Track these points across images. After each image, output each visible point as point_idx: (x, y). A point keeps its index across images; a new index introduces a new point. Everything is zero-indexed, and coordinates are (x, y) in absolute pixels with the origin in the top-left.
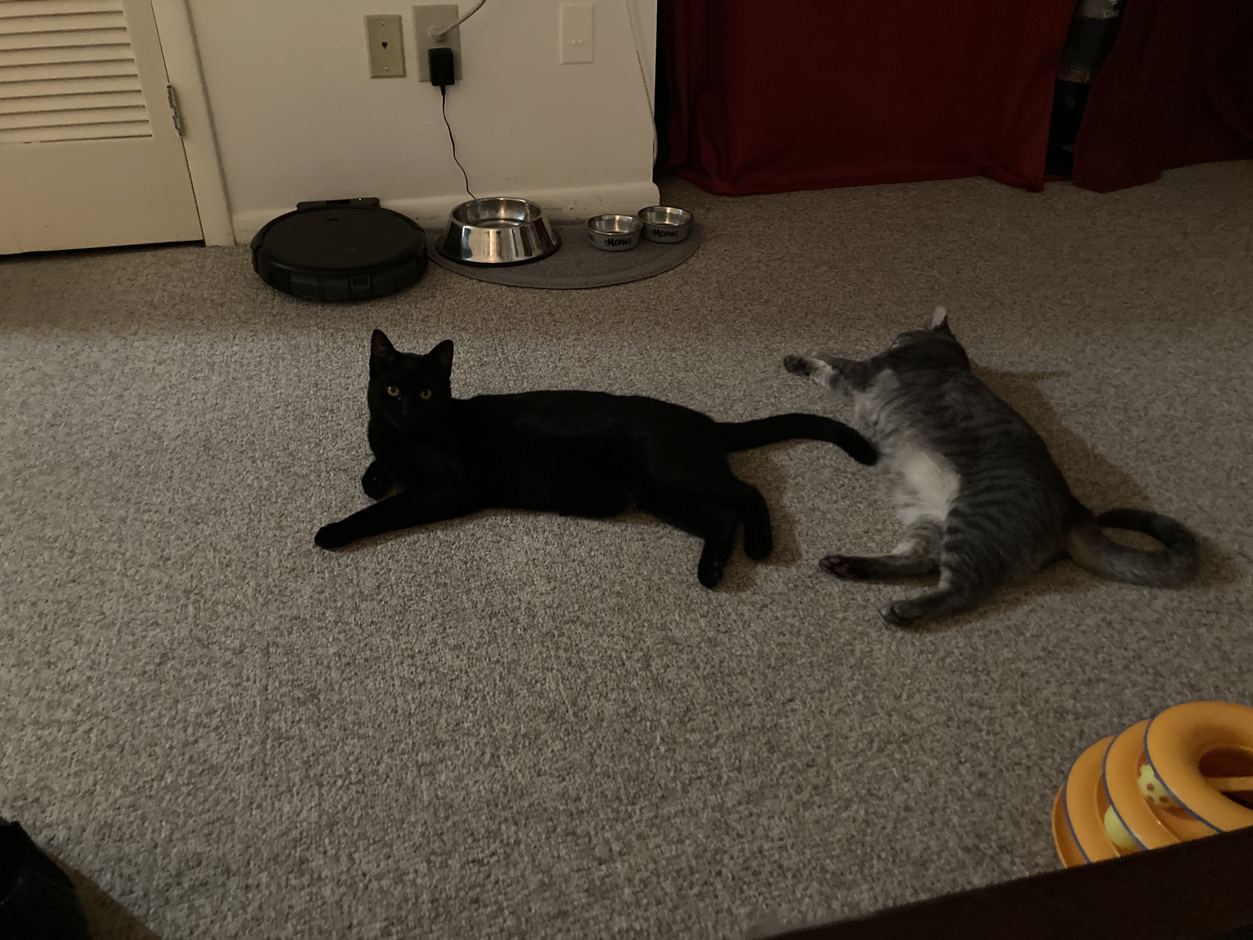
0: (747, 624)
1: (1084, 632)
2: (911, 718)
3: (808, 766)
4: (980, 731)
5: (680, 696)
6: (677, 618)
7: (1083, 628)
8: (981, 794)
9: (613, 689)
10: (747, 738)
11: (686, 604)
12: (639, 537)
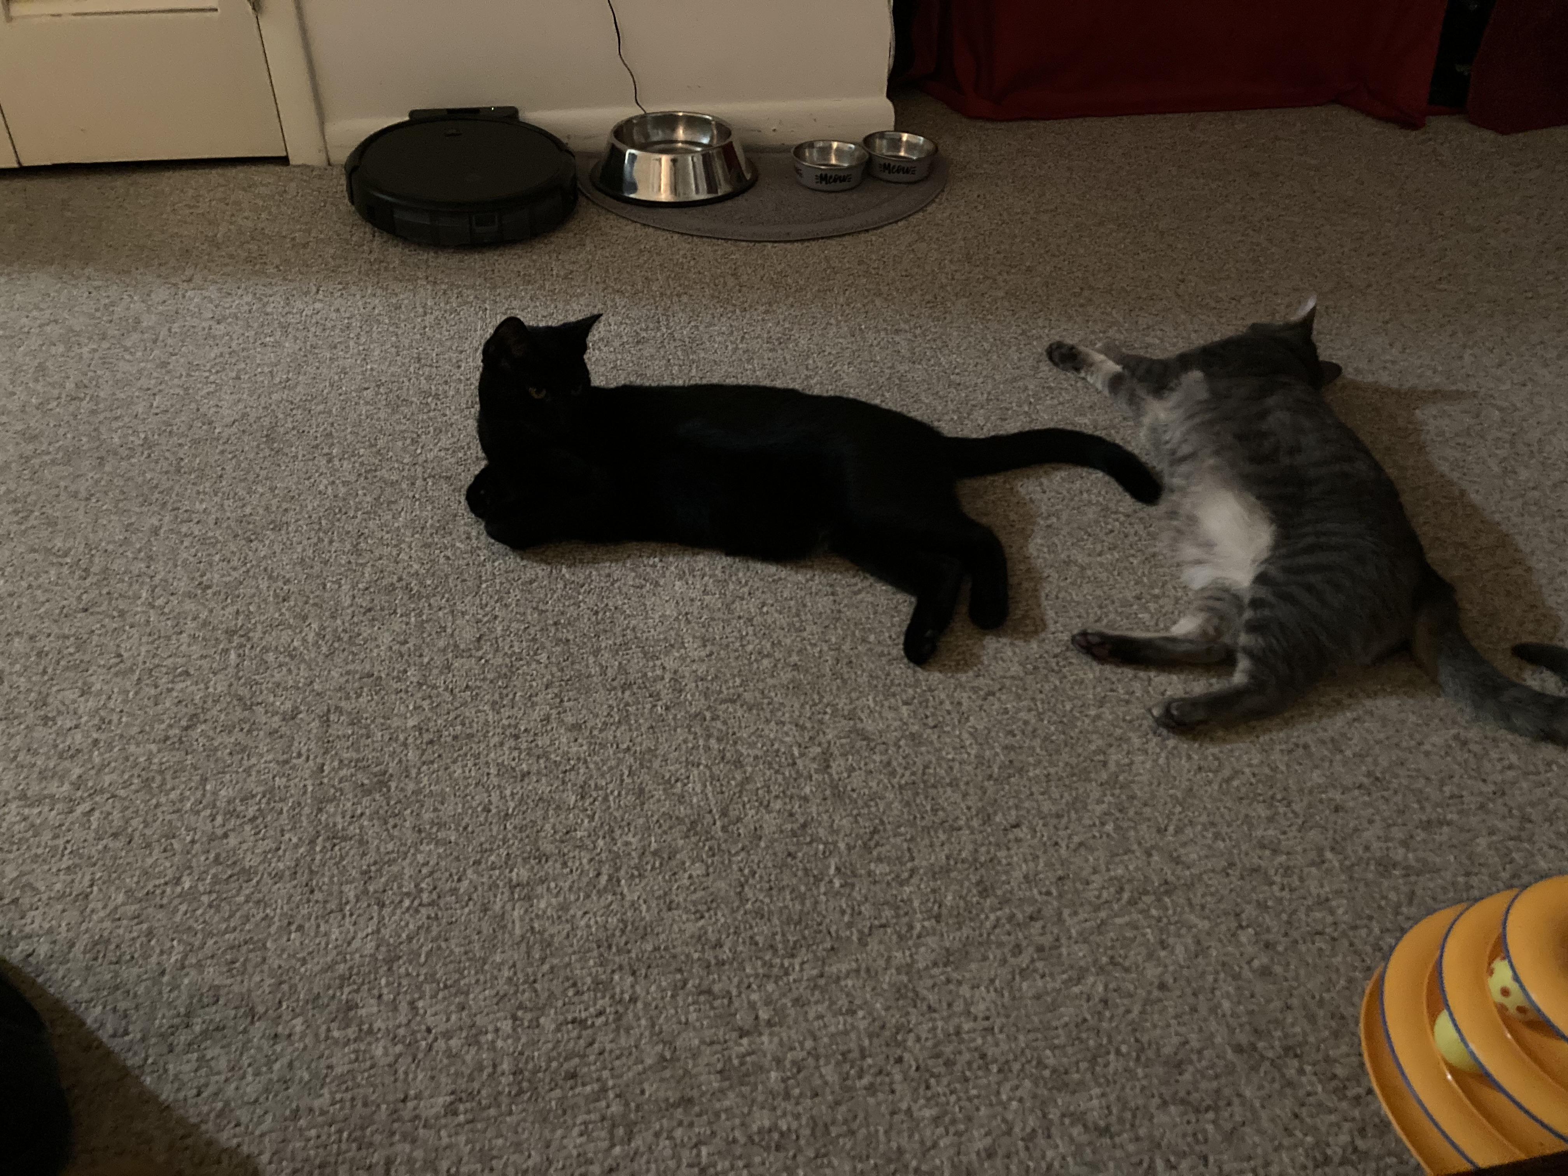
0: (964, 718)
1: (1427, 754)
2: (1177, 861)
3: (1032, 918)
4: (1272, 884)
5: (866, 811)
6: (872, 705)
7: (1427, 747)
8: (1265, 972)
9: (777, 797)
10: (953, 875)
11: (884, 685)
12: (829, 589)
